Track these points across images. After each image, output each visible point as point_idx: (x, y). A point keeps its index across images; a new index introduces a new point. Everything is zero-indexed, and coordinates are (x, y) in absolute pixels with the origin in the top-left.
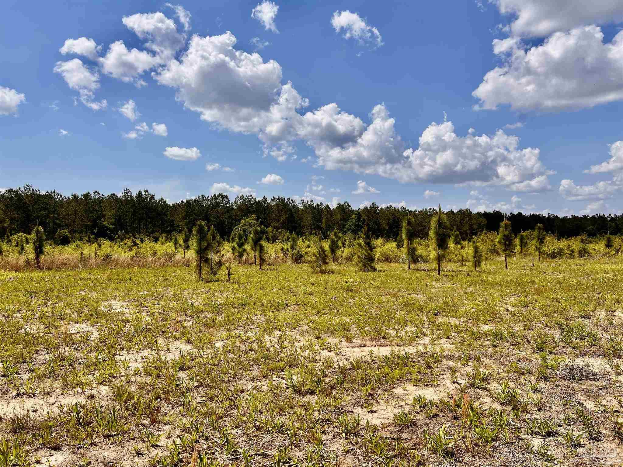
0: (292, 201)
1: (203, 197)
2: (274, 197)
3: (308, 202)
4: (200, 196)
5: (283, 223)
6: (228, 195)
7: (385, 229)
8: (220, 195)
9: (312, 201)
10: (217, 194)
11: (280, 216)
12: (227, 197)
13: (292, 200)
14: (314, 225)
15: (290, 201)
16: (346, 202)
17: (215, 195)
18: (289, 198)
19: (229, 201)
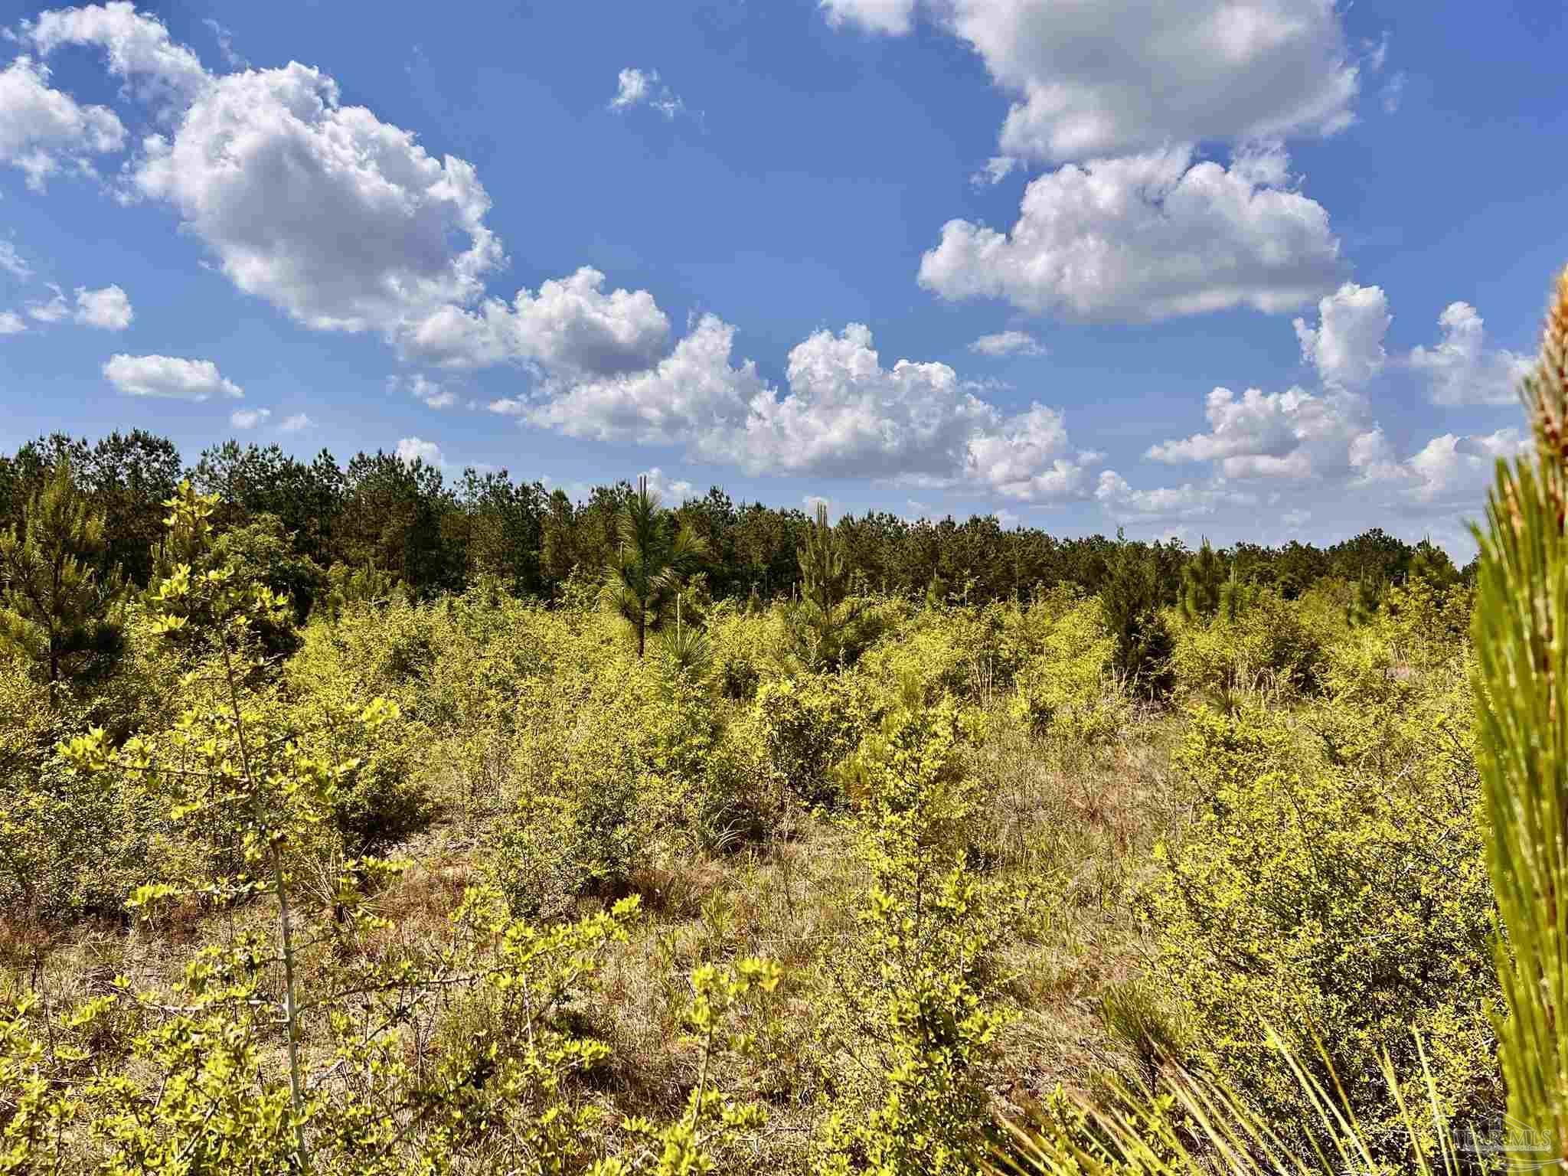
0: (431, 470)
1: (60, 444)
2: (361, 455)
3: (489, 478)
4: (47, 437)
5: (392, 550)
6: (172, 441)
7: (755, 574)
8: (137, 437)
9: (505, 474)
10: (125, 433)
11: (382, 522)
12: (167, 447)
13: (429, 469)
14: (510, 557)
15: (422, 470)
16: (623, 484)
17: (116, 438)
18: (419, 461)
19: (176, 460)
